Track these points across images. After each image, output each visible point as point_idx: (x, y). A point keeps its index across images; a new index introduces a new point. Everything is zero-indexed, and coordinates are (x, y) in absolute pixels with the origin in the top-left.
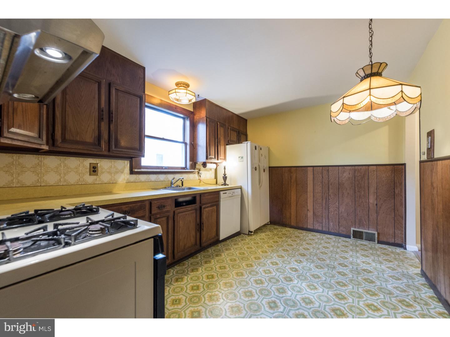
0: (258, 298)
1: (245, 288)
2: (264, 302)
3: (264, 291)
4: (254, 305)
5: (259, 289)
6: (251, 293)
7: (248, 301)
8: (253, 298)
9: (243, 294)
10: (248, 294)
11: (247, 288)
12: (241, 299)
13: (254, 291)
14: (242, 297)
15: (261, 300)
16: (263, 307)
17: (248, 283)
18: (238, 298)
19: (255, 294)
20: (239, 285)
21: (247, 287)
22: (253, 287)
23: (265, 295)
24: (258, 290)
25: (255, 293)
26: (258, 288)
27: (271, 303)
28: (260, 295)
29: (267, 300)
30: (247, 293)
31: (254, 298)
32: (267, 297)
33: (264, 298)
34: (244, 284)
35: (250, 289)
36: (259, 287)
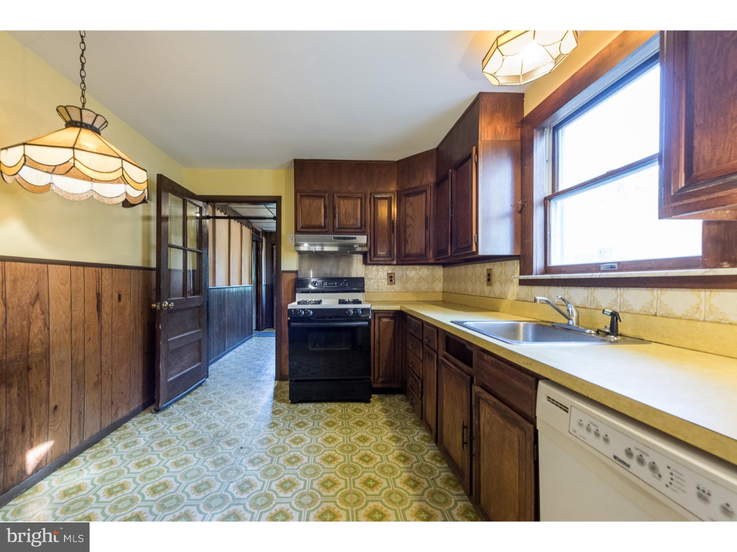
0: (270, 486)
1: (299, 492)
2: (260, 484)
3: (264, 502)
4: (273, 474)
5: (274, 503)
6: (283, 488)
7: (283, 475)
8: (278, 482)
9: (296, 480)
10: (288, 485)
11: (295, 493)
12: (294, 474)
13: (282, 494)
14: (294, 476)
15: (265, 486)
16: (260, 477)
17: (300, 503)
18: (299, 473)
19: (277, 489)
20: (312, 492)
21: (297, 494)
22: (286, 500)
23: (260, 496)
24: (275, 498)
25: (278, 491)
26: (276, 503)
27: (248, 488)
28: (268, 492)
29: (255, 490)
30: (290, 485)
31: (276, 484)
32: (256, 493)
33: (261, 490)
34: (305, 497)
35: (289, 494)
36: (275, 505)
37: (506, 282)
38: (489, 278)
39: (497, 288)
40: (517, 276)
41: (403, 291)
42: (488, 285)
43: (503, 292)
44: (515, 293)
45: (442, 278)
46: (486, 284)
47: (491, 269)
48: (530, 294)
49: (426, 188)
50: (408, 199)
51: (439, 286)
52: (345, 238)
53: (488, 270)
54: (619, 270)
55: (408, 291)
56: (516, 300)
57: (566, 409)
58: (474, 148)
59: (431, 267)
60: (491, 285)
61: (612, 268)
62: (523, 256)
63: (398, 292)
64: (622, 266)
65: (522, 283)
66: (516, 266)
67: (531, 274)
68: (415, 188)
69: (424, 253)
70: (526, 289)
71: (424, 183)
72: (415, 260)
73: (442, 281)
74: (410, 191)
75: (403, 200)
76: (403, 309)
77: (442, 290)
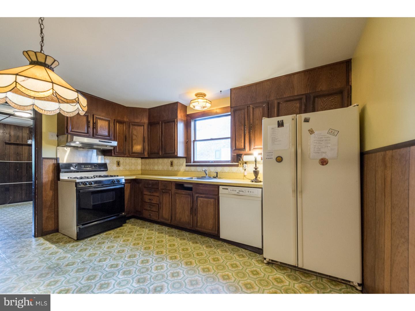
37: (180, 165)
38: (172, 164)
39: (175, 168)
40: (185, 164)
41: (124, 170)
42: (171, 166)
43: (179, 169)
44: (184, 169)
45: (141, 164)
46: (170, 166)
47: (173, 161)
48: (190, 169)
49: (144, 124)
50: (134, 127)
51: (139, 167)
52: (109, 142)
53: (171, 161)
54: (214, 163)
55: (126, 170)
56: (184, 171)
57: (227, 189)
58: (176, 120)
59: (136, 158)
60: (173, 166)
61: (212, 162)
62: (188, 157)
63: (121, 171)
64: (215, 162)
65: (187, 166)
66: (185, 160)
67: (191, 163)
68: (137, 123)
69: (143, 152)
70: (188, 168)
71: (142, 122)
72: (138, 155)
73: (141, 165)
74: (135, 123)
75: (131, 127)
76: (137, 178)
77: (141, 169)
